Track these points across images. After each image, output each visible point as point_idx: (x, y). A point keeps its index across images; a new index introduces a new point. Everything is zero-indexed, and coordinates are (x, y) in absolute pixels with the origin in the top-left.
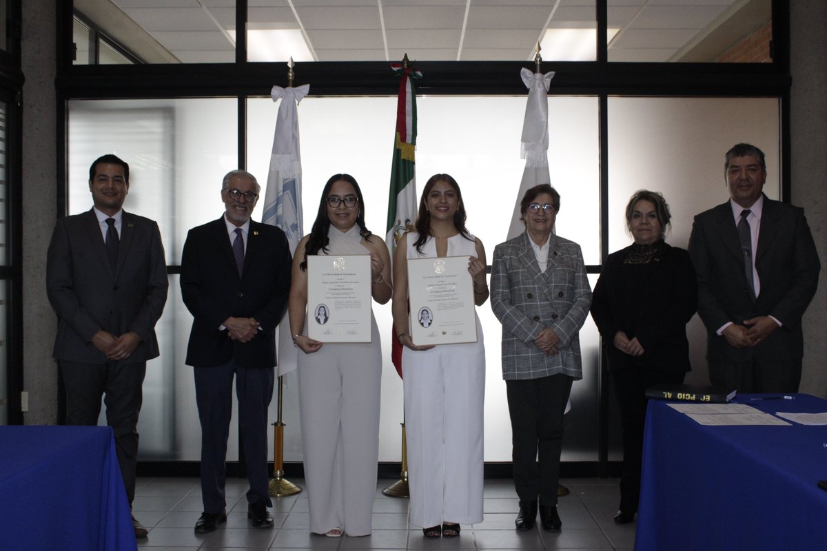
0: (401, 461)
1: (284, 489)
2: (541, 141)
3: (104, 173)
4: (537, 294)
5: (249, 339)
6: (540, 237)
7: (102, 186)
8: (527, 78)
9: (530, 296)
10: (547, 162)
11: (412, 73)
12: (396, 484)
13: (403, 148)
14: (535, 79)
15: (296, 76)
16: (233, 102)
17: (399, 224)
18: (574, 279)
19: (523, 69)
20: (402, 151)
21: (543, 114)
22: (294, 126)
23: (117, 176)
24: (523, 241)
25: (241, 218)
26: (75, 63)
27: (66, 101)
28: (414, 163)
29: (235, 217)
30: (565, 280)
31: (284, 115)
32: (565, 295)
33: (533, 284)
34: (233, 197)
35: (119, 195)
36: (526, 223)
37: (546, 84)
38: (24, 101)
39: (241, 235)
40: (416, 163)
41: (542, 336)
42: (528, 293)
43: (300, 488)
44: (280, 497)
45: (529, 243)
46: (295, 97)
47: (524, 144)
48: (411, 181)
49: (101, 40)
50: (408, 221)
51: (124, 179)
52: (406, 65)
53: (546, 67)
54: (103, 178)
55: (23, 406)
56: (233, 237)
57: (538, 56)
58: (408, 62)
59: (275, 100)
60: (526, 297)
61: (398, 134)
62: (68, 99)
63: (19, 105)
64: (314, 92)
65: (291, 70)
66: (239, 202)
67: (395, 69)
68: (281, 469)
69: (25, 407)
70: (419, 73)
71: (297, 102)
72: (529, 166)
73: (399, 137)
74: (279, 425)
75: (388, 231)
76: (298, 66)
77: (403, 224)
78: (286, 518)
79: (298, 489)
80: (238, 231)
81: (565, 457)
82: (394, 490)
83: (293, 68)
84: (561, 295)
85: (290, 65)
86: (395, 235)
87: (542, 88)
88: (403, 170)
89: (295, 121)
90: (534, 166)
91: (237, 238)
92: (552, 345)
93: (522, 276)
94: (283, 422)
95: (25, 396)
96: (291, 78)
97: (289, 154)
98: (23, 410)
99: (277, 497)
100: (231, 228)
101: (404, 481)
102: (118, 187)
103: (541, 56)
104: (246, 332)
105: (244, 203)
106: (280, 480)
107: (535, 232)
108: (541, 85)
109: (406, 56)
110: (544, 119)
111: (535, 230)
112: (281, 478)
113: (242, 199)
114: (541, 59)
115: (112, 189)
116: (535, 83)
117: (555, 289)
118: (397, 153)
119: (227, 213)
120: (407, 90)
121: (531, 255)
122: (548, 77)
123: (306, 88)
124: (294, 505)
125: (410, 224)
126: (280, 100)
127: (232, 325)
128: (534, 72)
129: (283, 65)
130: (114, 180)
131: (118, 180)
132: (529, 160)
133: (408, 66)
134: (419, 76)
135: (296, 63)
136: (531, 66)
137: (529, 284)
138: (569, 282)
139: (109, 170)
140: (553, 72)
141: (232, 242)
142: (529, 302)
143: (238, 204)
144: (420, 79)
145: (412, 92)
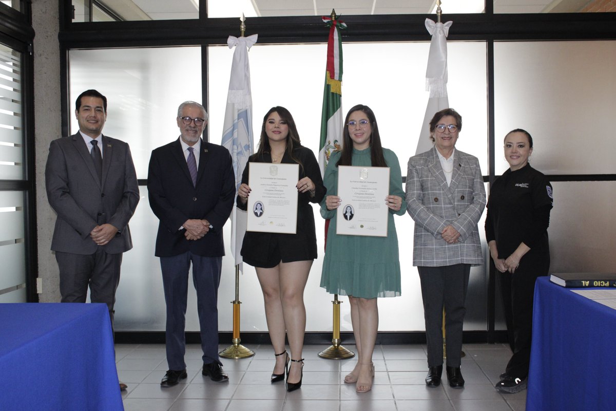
0: (332, 331)
1: (241, 353)
2: (442, 77)
3: (88, 105)
4: (441, 199)
5: (203, 236)
6: (446, 151)
7: (85, 115)
8: (430, 26)
9: (436, 200)
10: (447, 93)
11: (338, 24)
12: (328, 348)
13: (332, 83)
14: (436, 27)
15: (247, 29)
16: (197, 50)
17: (329, 144)
18: (473, 185)
19: (427, 20)
20: (332, 87)
21: (443, 55)
22: (246, 68)
23: (98, 107)
24: (432, 155)
25: (193, 140)
26: (73, 21)
27: (67, 52)
28: (341, 96)
29: (188, 138)
30: (466, 186)
31: (238, 59)
32: (466, 198)
33: (440, 190)
34: (185, 122)
35: (100, 123)
36: (434, 141)
37: (445, 31)
38: (35, 51)
39: (193, 153)
40: (342, 95)
41: (446, 231)
42: (435, 197)
43: (253, 352)
44: (238, 359)
45: (437, 156)
46: (246, 45)
47: (428, 79)
48: (339, 110)
49: (93, 5)
50: (336, 141)
51: (104, 109)
52: (333, 18)
53: (445, 18)
54: (87, 108)
55: (38, 289)
56: (187, 154)
57: (439, 9)
58: (335, 16)
59: (230, 48)
60: (433, 199)
61: (328, 72)
62: (69, 50)
63: (31, 54)
64: (262, 41)
65: (243, 23)
66: (190, 127)
67: (325, 21)
68: (239, 337)
69: (39, 290)
70: (344, 25)
71: (248, 49)
72: (432, 97)
73: (329, 75)
74: (237, 303)
75: (320, 149)
76: (248, 20)
77: (332, 144)
78: (243, 376)
79: (251, 353)
80: (190, 150)
81: (467, 327)
82: (327, 353)
83: (245, 22)
84: (463, 198)
85: (242, 19)
86: (326, 153)
87: (442, 35)
88: (332, 101)
89: (246, 63)
90: (436, 97)
91: (190, 154)
92: (455, 238)
93: (431, 183)
94: (239, 300)
95: (39, 281)
96: (243, 30)
97: (243, 89)
98: (38, 293)
99: (236, 359)
100: (185, 147)
101: (335, 347)
102: (99, 116)
103: (442, 9)
104: (200, 231)
105: (194, 127)
106: (238, 346)
107: (442, 148)
108: (442, 32)
109: (334, 11)
110: (444, 59)
111: (442, 146)
112: (238, 344)
113: (192, 125)
114: (441, 12)
115: (94, 117)
116: (436, 30)
117: (457, 193)
118: (327, 87)
119: (182, 136)
120: (335, 38)
121: (438, 166)
122: (447, 26)
123: (255, 37)
124: (249, 365)
125: (338, 144)
126: (234, 48)
127: (188, 226)
128: (436, 21)
129: (237, 20)
130: (95, 110)
131: (99, 110)
132: (432, 92)
133: (335, 19)
134: (344, 26)
135: (246, 18)
136: (434, 17)
137: (436, 190)
138: (470, 188)
139: (92, 102)
140: (452, 22)
141: (186, 158)
142: (436, 204)
143: (189, 129)
144: (345, 29)
145: (339, 39)
